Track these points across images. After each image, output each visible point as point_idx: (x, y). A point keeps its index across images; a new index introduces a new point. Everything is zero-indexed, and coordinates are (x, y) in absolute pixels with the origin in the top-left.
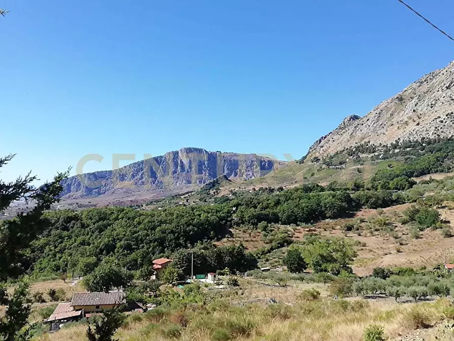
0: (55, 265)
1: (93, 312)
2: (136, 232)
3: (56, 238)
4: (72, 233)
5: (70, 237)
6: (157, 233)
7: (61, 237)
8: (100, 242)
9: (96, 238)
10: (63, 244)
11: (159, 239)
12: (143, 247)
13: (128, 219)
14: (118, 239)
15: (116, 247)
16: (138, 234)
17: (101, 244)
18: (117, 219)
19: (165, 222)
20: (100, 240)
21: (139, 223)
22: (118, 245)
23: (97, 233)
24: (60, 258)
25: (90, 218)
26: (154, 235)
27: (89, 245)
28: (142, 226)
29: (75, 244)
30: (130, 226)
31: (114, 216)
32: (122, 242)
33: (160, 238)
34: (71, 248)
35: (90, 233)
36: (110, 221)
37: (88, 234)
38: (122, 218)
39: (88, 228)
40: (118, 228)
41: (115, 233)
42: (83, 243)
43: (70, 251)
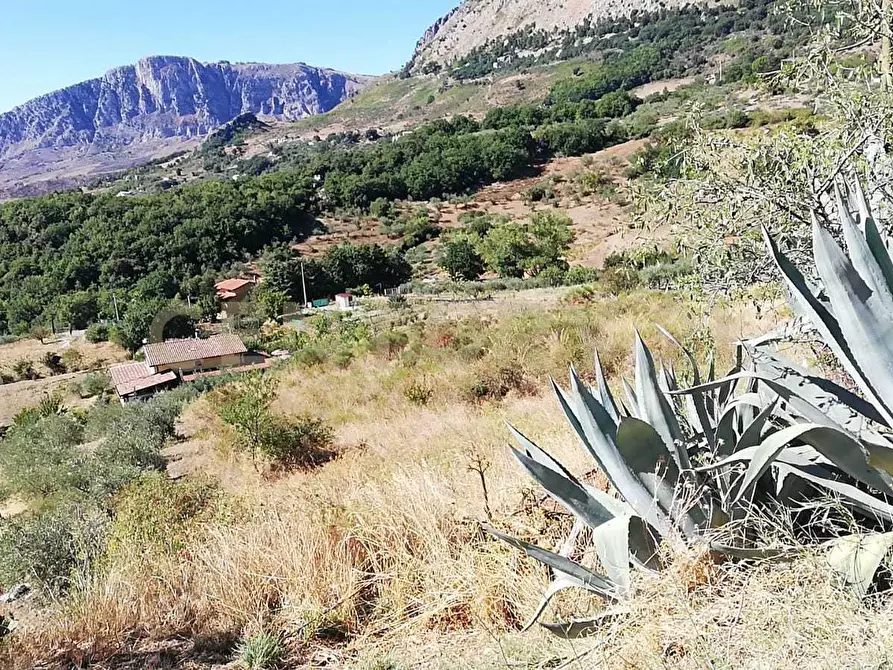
2: (133, 240)
6: (178, 238)
8: (64, 266)
9: (51, 258)
11: (184, 248)
12: (155, 267)
13: (109, 216)
14: (100, 256)
15: (100, 273)
16: (138, 242)
17: (68, 270)
18: (83, 217)
19: (188, 215)
20: (61, 262)
21: (135, 222)
22: (103, 268)
23: (48, 249)
25: (25, 220)
26: (174, 242)
27: (41, 273)
28: (142, 227)
29: (11, 274)
30: (117, 228)
31: (77, 211)
32: (111, 262)
33: (187, 247)
35: (35, 251)
36: (70, 221)
37: (30, 253)
38: (96, 214)
39: (28, 240)
40: (95, 234)
41: (89, 245)
42: (26, 271)
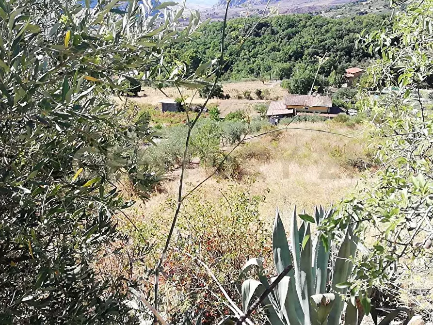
0: (250, 68)
1: (303, 112)
2: (323, 40)
3: (250, 43)
4: (263, 39)
5: (261, 43)
6: (345, 43)
7: (254, 43)
8: (290, 49)
9: (285, 45)
10: (256, 49)
11: (345, 48)
12: (330, 56)
13: (316, 27)
14: (306, 47)
15: (304, 55)
16: (326, 42)
17: (290, 51)
18: (304, 26)
19: (354, 31)
20: (289, 47)
21: (327, 31)
22: (306, 52)
23: (286, 40)
24: (254, 62)
25: (280, 25)
26: (342, 44)
27: (279, 51)
28: (329, 34)
29: (267, 50)
30: (317, 34)
31: (302, 23)
32: (310, 50)
33: (348, 47)
34: (263, 53)
35: (280, 40)
36: (298, 28)
37: (278, 41)
38: (310, 25)
39: (278, 35)
40: (306, 36)
41: (303, 41)
42: (274, 49)
43: (262, 56)
